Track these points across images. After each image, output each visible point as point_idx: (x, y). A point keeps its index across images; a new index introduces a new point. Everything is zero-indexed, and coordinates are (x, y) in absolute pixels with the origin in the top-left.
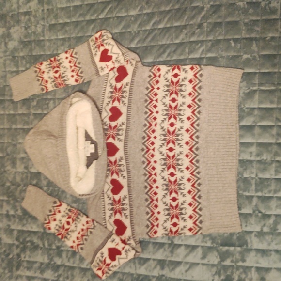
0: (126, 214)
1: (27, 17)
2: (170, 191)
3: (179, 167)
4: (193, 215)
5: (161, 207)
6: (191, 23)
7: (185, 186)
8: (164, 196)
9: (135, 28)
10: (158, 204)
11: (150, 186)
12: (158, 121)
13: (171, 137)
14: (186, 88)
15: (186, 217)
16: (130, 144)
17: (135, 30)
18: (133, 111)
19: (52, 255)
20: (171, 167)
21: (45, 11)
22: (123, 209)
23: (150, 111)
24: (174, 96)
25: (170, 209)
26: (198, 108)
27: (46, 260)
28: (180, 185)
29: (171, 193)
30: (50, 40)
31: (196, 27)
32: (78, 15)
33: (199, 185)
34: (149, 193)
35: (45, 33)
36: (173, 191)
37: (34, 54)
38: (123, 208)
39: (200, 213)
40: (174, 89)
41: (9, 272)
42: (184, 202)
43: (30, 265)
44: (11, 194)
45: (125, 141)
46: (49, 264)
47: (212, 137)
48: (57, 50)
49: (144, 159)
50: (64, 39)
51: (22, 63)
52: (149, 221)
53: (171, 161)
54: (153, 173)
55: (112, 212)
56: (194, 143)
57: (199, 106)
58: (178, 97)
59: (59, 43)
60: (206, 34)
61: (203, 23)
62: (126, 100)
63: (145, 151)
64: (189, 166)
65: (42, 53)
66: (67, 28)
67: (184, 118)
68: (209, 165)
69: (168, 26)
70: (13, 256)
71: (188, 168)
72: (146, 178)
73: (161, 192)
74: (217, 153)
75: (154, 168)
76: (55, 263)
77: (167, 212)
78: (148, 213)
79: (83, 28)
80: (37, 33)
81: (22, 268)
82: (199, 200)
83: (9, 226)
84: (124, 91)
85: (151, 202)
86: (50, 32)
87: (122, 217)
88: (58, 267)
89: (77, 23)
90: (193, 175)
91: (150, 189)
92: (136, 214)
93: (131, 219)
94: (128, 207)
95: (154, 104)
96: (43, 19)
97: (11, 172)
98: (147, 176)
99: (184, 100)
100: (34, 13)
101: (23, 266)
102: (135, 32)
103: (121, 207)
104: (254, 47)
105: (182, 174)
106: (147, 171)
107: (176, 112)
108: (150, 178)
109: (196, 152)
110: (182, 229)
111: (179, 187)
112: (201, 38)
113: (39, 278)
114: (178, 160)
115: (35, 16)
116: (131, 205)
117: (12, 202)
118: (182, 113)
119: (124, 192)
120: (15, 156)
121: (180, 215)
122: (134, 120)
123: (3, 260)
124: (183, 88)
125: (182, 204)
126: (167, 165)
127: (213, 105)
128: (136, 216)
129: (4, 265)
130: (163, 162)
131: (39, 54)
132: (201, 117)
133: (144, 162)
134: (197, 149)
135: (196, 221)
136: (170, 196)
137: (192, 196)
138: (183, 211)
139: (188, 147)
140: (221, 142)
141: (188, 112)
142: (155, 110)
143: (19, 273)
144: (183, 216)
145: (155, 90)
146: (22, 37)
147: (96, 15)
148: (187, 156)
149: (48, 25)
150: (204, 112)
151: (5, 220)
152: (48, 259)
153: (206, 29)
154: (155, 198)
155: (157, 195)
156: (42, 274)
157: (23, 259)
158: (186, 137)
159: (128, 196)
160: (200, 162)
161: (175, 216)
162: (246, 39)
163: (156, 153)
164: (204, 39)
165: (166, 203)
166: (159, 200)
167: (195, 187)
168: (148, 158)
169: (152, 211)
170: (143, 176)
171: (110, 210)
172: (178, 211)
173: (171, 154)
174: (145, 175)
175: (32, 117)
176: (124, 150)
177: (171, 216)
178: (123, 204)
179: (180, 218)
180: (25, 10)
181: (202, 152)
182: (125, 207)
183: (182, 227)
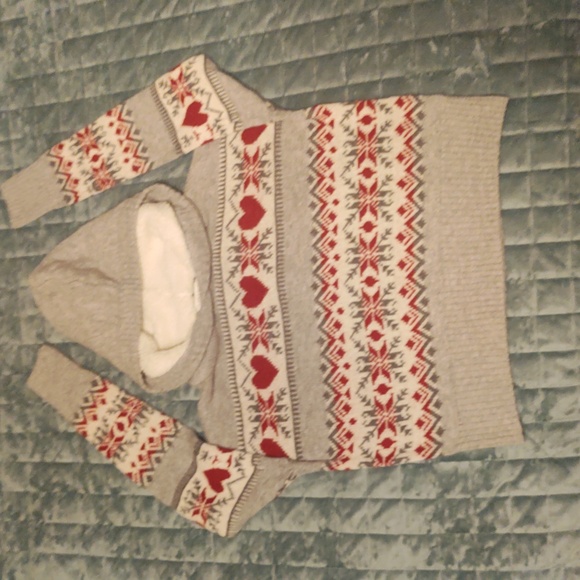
0: (287, 430)
1: (18, 30)
2: (374, 371)
3: (389, 318)
4: (423, 419)
5: (358, 409)
6: (347, 11)
7: (404, 358)
8: (362, 385)
9: (233, 33)
10: (350, 402)
11: (333, 364)
12: (340, 221)
13: (368, 254)
14: (392, 144)
15: (411, 424)
16: (289, 277)
17: (235, 36)
18: (287, 205)
19: (105, 509)
20: (373, 319)
21: (53, 14)
22: (280, 419)
23: (321, 200)
24: (368, 163)
25: (375, 411)
26: (419, 186)
27: (93, 520)
28: (393, 356)
29: (375, 377)
30: (67, 74)
31: (357, 20)
32: (118, 15)
33: (432, 352)
34: (330, 381)
35: (57, 59)
36: (380, 371)
37: (38, 104)
38: (279, 417)
39: (437, 411)
40: (367, 149)
41: (22, 549)
42: (403, 393)
43: (63, 532)
44: (13, 392)
45: (277, 269)
46: (100, 526)
47: (451, 248)
48: (83, 92)
49: (317, 307)
50: (94, 69)
51: (15, 125)
52: (334, 441)
53: (372, 306)
54: (337, 335)
55: (256, 424)
56: (416, 263)
57: (421, 183)
58: (376, 165)
59: (86, 76)
60: (377, 33)
61: (370, 11)
62: (270, 181)
63: (319, 290)
64: (410, 315)
65: (53, 101)
66: (100, 46)
67: (392, 210)
68: (449, 307)
69: (300, 22)
70: (27, 516)
71: (406, 319)
72: (323, 348)
73: (355, 377)
74: (463, 282)
75: (338, 325)
76: (111, 524)
77: (369, 419)
78: (329, 424)
79: (130, 42)
80: (40, 60)
81: (46, 540)
82: (435, 386)
83: (15, 457)
84: (264, 163)
85: (337, 399)
86: (66, 55)
87: (277, 435)
88: (118, 530)
89: (118, 34)
90: (418, 332)
91: (333, 371)
92: (307, 428)
93: (296, 439)
94: (289, 413)
95: (327, 186)
96: (50, 31)
97: (12, 348)
98: (326, 344)
99: (388, 171)
100: (30, 20)
101: (49, 535)
102: (235, 41)
103: (274, 414)
104: (478, 51)
105: (395, 333)
106: (324, 332)
107: (375, 199)
108: (332, 348)
109: (422, 283)
110: (402, 451)
111: (391, 361)
112: (368, 42)
113: (82, 557)
114: (386, 302)
115: (34, 27)
116: (294, 409)
117: (16, 408)
118: (386, 199)
119: (280, 382)
120: (15, 315)
121: (397, 421)
122: (290, 223)
123: (7, 527)
124: (385, 145)
125: (400, 398)
126: (364, 317)
127: (450, 179)
128: (306, 432)
129: (10, 536)
130: (356, 310)
131: (47, 103)
132: (427, 205)
133: (318, 314)
134: (423, 275)
135: (430, 432)
136: (373, 384)
137: (419, 379)
138: (403, 413)
139: (404, 273)
140: (472, 258)
141: (399, 197)
142: (330, 199)
143: (41, 549)
144: (402, 423)
145: (327, 154)
146: (12, 72)
147: (154, 13)
148: (403, 292)
149: (60, 43)
150: (431, 195)
151: (6, 446)
152: (97, 517)
153: (377, 22)
154: (343, 390)
155: (348, 383)
156: (87, 550)
157: (47, 521)
158: (399, 251)
159: (287, 391)
160: (430, 304)
161: (387, 425)
162: (460, 35)
163: (342, 292)
164: (375, 43)
165: (368, 399)
166: (352, 393)
167: (423, 359)
168: (325, 304)
169: (338, 420)
170: (317, 345)
171: (253, 421)
172: (392, 415)
173: (371, 291)
174: (321, 341)
175: (42, 233)
176: (279, 291)
177: (379, 426)
178: (279, 408)
179: (398, 429)
180: (13, 17)
181: (433, 281)
182: (282, 413)
183: (403, 447)
